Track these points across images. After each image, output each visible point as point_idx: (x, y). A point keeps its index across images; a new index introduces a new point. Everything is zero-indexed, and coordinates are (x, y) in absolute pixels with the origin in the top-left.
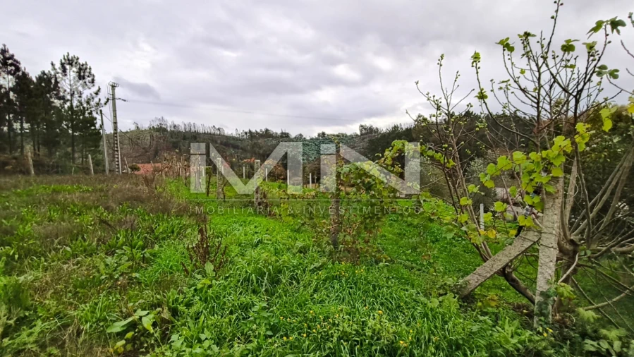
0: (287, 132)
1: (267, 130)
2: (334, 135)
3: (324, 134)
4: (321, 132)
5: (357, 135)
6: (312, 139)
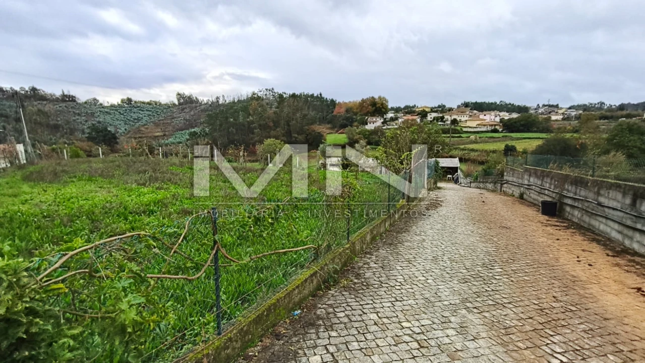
0: (72, 93)
1: (34, 89)
2: (143, 103)
3: (129, 100)
4: (125, 98)
5: (174, 104)
6: (112, 106)
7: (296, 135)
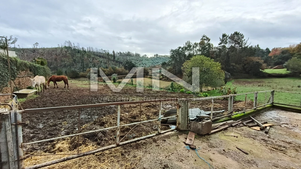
3: (157, 55)
6: (150, 58)
7: (234, 64)
